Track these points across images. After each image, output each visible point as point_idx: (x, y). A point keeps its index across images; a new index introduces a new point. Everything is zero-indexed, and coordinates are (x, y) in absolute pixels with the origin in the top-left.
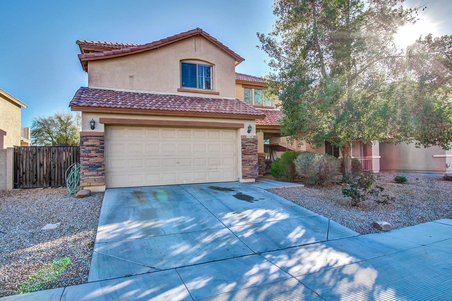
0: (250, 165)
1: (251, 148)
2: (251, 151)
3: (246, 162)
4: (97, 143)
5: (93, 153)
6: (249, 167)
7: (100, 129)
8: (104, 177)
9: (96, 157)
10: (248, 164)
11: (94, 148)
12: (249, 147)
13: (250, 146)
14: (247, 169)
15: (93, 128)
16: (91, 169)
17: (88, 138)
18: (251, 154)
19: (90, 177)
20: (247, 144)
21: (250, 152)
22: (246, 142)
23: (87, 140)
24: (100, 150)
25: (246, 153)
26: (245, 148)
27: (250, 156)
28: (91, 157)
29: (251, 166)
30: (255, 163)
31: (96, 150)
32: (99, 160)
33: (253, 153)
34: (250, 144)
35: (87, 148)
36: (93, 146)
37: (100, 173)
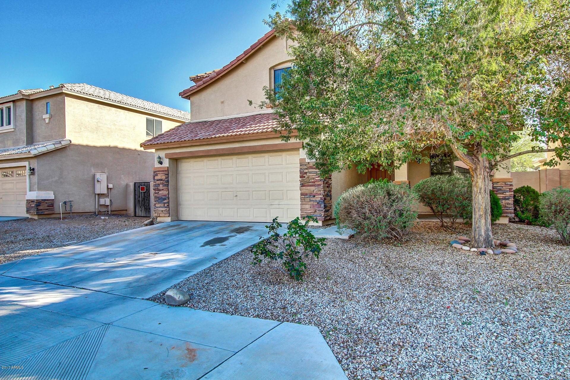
0: (310, 201)
1: (313, 177)
2: (312, 180)
3: (306, 196)
4: (164, 178)
5: (161, 187)
6: (310, 203)
7: (166, 163)
8: (168, 209)
9: (163, 190)
10: (308, 200)
11: (162, 182)
12: (310, 175)
13: (310, 173)
14: (307, 207)
15: (161, 163)
16: (160, 201)
17: (158, 173)
18: (312, 186)
19: (159, 209)
20: (306, 171)
21: (312, 182)
22: (306, 167)
23: (157, 175)
24: (165, 183)
25: (306, 184)
26: (305, 177)
27: (313, 188)
28: (160, 190)
29: (312, 202)
30: (318, 198)
31: (163, 184)
32: (165, 192)
33: (317, 183)
34: (310, 170)
35: (157, 182)
36: (161, 180)
37: (166, 205)
